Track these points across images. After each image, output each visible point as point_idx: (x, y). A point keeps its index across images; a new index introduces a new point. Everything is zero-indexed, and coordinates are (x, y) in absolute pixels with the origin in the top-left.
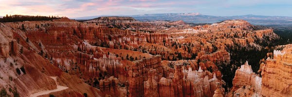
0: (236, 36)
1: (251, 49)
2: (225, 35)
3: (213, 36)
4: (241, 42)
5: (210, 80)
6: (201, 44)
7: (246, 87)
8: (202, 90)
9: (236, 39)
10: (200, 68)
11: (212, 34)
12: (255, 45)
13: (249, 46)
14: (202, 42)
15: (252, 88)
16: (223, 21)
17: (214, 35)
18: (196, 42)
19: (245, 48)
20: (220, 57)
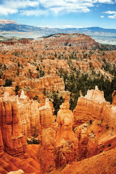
0: (72, 57)
1: (97, 78)
2: (56, 56)
3: (37, 56)
4: (81, 66)
5: (41, 108)
6: (19, 65)
7: (93, 122)
8: (29, 121)
9: (74, 61)
10: (23, 92)
11: (36, 53)
12: (103, 72)
13: (94, 73)
14: (21, 63)
15: (104, 124)
16: (51, 35)
17: (39, 54)
18: (10, 63)
19: (87, 75)
20: (50, 85)
